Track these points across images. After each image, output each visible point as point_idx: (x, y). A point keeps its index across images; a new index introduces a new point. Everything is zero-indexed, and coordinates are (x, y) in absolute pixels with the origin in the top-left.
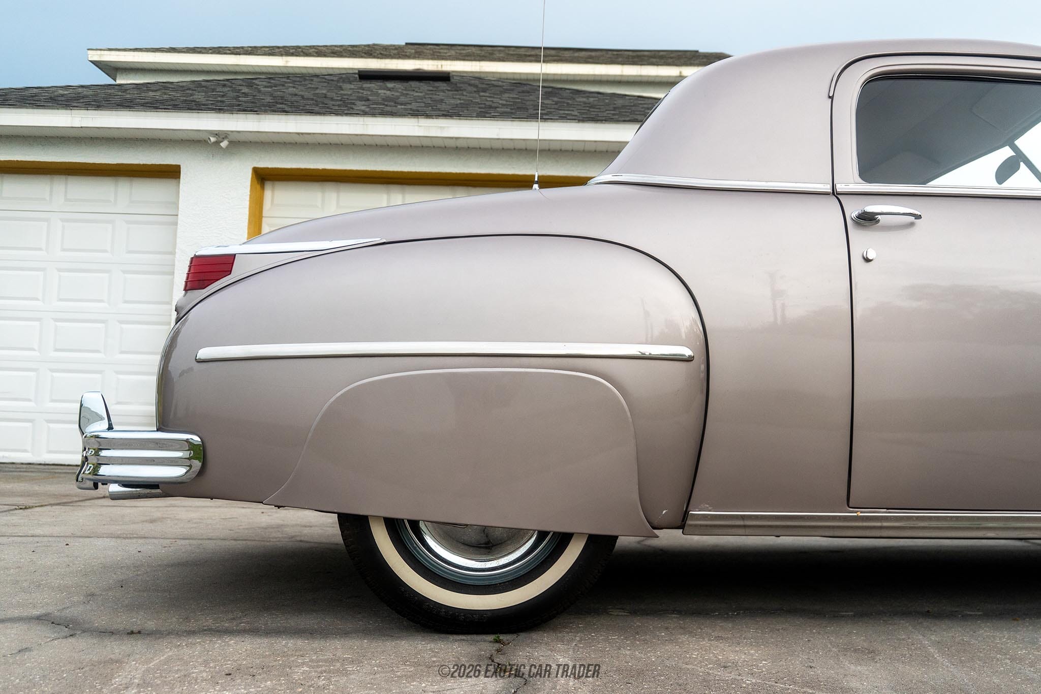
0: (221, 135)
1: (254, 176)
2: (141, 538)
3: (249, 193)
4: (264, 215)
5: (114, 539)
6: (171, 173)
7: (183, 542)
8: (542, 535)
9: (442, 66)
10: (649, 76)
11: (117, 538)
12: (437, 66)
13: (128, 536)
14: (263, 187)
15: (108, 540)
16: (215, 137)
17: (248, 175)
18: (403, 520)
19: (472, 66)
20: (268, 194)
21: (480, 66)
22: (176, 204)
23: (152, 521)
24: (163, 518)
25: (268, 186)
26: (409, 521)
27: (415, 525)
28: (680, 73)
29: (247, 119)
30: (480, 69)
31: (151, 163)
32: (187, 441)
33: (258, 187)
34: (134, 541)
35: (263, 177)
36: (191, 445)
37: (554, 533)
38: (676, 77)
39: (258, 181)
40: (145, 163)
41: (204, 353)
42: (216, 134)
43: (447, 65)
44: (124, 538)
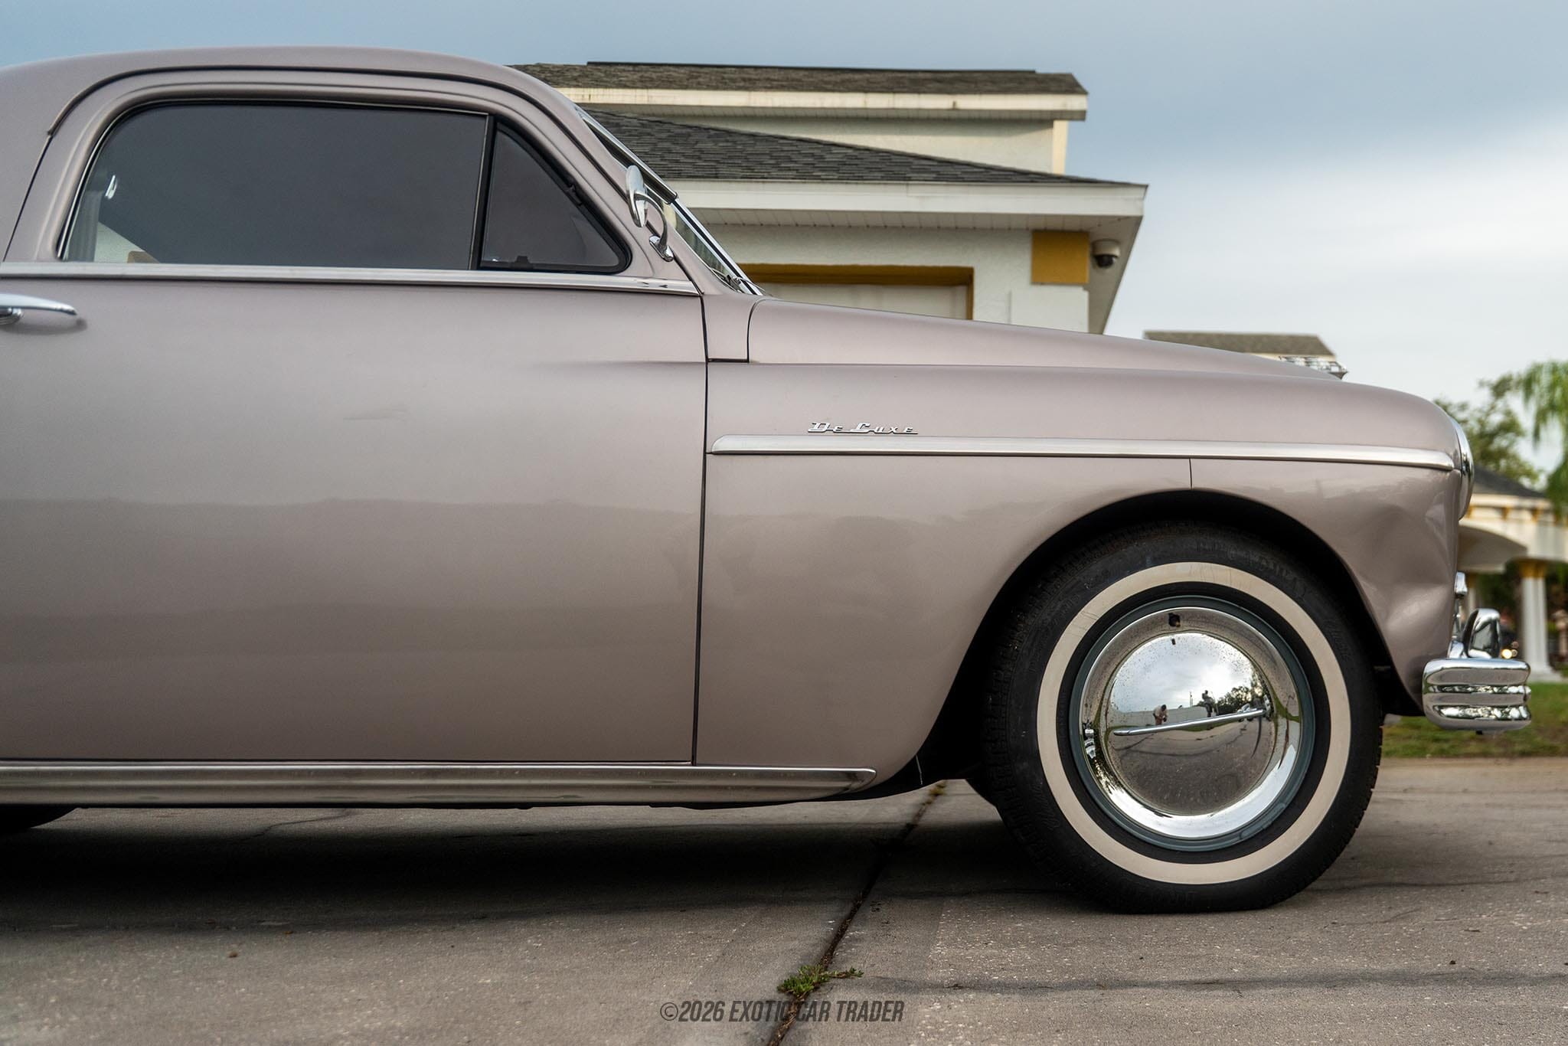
9: (590, 96)
10: (907, 110)
12: (583, 96)
19: (636, 96)
21: (648, 97)
28: (954, 104)
30: (648, 101)
38: (948, 110)
43: (597, 95)
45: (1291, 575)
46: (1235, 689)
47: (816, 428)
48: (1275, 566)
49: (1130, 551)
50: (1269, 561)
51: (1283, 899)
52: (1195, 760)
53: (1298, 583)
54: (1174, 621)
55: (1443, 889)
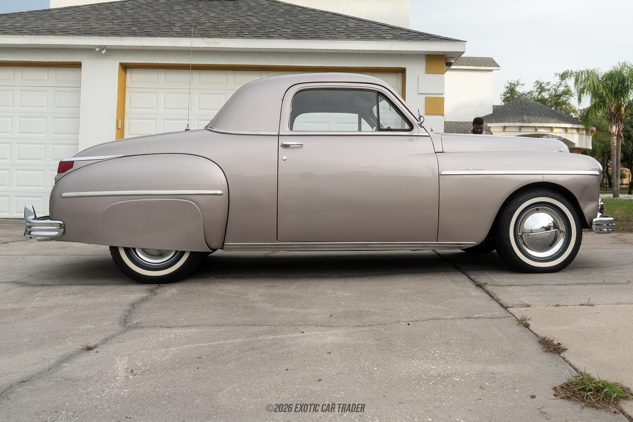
0: (102, 48)
1: (121, 67)
2: (55, 255)
3: (118, 76)
4: (126, 87)
5: (44, 256)
6: (78, 65)
7: (71, 257)
8: (177, 252)
11: (44, 255)
13: (50, 254)
14: (125, 72)
15: (41, 256)
16: (99, 48)
17: (117, 66)
18: (130, 248)
20: (129, 76)
22: (80, 81)
23: (62, 248)
24: (67, 246)
25: (128, 71)
26: (132, 248)
27: (134, 249)
29: (115, 39)
31: (66, 61)
32: (59, 223)
33: (123, 72)
34: (52, 256)
35: (125, 67)
36: (60, 225)
37: (180, 251)
39: (123, 69)
40: (63, 61)
41: (65, 194)
42: (99, 47)
44: (48, 256)
45: (563, 200)
46: (549, 224)
47: (462, 169)
48: (560, 198)
49: (529, 195)
50: (559, 197)
51: (558, 271)
52: (541, 240)
53: (565, 202)
54: (537, 210)
55: (593, 268)
